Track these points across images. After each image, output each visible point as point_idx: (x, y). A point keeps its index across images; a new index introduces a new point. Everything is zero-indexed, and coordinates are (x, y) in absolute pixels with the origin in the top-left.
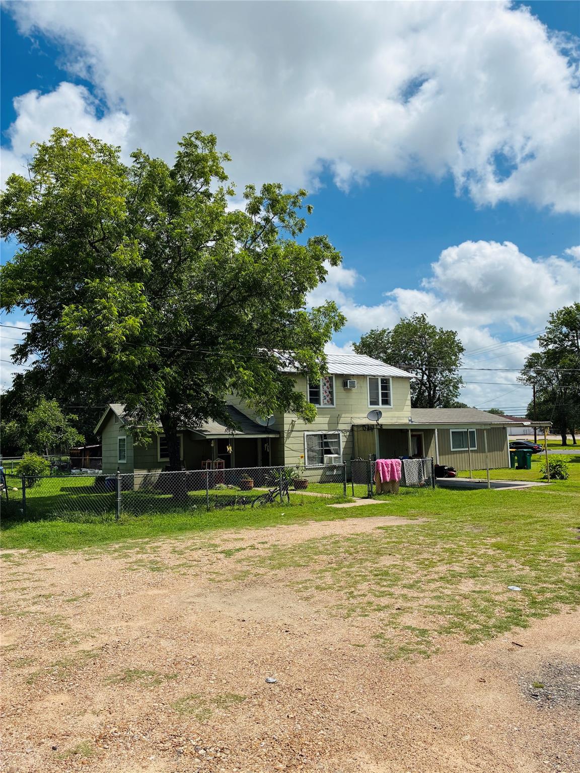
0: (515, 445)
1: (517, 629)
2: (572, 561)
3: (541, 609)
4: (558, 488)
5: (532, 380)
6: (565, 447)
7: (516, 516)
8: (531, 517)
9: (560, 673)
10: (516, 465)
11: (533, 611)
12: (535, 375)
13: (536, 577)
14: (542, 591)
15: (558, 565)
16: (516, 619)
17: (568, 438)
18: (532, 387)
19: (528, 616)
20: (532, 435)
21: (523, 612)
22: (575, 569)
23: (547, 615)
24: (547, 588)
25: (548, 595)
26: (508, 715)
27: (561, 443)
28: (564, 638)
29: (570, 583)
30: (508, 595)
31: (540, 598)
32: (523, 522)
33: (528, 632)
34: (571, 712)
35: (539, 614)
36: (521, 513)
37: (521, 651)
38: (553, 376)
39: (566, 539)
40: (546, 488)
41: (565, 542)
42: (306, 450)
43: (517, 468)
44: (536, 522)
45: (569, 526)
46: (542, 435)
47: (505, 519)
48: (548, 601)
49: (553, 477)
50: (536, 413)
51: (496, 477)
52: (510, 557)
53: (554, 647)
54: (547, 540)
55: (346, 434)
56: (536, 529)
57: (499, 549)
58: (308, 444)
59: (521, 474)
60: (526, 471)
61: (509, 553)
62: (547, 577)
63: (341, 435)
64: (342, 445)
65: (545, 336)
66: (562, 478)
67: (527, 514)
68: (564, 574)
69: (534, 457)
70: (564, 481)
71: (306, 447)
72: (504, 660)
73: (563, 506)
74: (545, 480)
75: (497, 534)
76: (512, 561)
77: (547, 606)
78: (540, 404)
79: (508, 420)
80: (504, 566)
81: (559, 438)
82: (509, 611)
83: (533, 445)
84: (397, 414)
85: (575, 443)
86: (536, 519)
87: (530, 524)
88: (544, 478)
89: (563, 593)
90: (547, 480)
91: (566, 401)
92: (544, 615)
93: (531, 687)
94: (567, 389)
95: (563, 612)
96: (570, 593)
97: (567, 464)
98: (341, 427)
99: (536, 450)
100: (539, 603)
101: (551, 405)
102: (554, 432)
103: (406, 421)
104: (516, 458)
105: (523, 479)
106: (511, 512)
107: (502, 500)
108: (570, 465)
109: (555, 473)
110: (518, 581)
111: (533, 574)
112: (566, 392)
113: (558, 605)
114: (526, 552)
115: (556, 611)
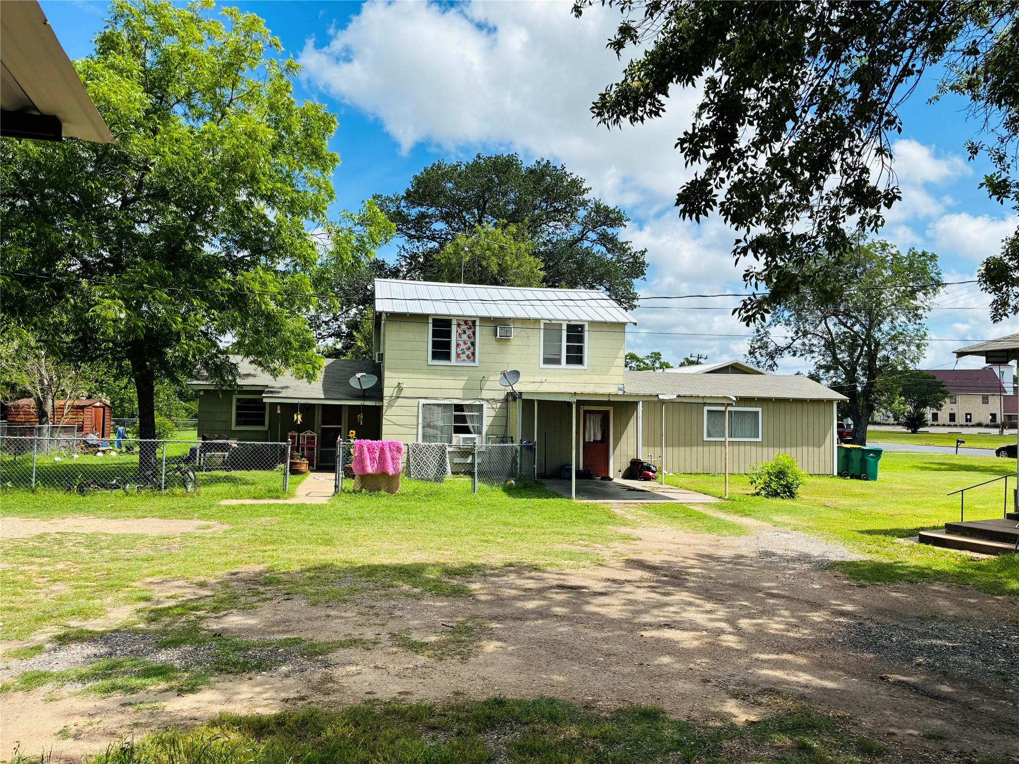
42: (420, 427)
55: (494, 406)
58: (424, 417)
63: (486, 405)
64: (487, 421)
71: (420, 421)
84: (596, 378)
98: (485, 394)
103: (613, 390)
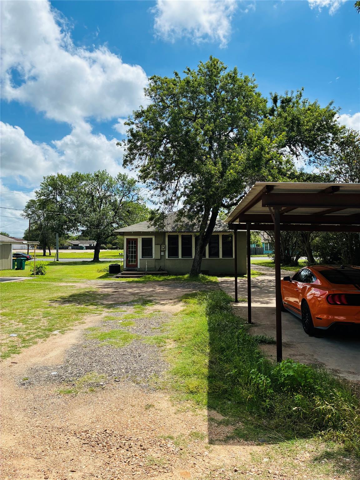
0: (16, 255)
1: (14, 355)
2: (46, 317)
3: (28, 343)
4: (40, 280)
5: (30, 216)
6: (45, 257)
7: (15, 297)
8: (24, 297)
9: (37, 371)
10: (16, 267)
11: (23, 345)
12: (31, 213)
13: (26, 328)
14: (29, 334)
15: (38, 320)
16: (14, 350)
17: (46, 252)
18: (29, 220)
19: (20, 348)
20: (26, 249)
21: (18, 346)
22: (46, 321)
23: (31, 346)
24: (31, 332)
25: (32, 336)
26: (9, 396)
27: (43, 254)
28: (39, 355)
29: (44, 328)
30: (10, 339)
31: (27, 338)
32: (19, 300)
33: (21, 355)
34: (42, 387)
35: (26, 346)
36: (18, 295)
37: (16, 365)
38: (41, 215)
39: (43, 307)
40: (33, 280)
41: (42, 308)
43: (16, 269)
44: (27, 299)
45: (45, 300)
46: (32, 249)
47: (8, 299)
48: (32, 339)
49: (37, 274)
50: (29, 236)
51: (3, 275)
52: (11, 319)
53: (33, 360)
54: (33, 308)
56: (27, 303)
57: (4, 316)
59: (19, 272)
60: (22, 271)
61: (10, 317)
62: (32, 327)
65: (40, 191)
66: (42, 274)
67: (21, 295)
68: (41, 324)
69: (27, 262)
70: (43, 276)
72: (7, 372)
73: (42, 290)
74: (33, 276)
75: (3, 308)
76: (13, 321)
77: (31, 341)
78: (32, 231)
79: (13, 240)
80: (7, 324)
81: (42, 251)
82: (10, 347)
83: (26, 256)
85: (50, 254)
86: (27, 297)
87: (23, 300)
88: (32, 275)
89: (40, 334)
90: (34, 276)
91: (47, 230)
92: (29, 346)
93: (21, 381)
94: (48, 223)
95: (40, 343)
96: (43, 333)
97: (46, 266)
99: (28, 259)
100: (27, 340)
101: (39, 232)
102: (40, 248)
104: (16, 263)
105: (19, 276)
106: (12, 295)
107: (6, 288)
108: (47, 267)
109: (39, 271)
110: (16, 331)
111: (24, 326)
112: (48, 225)
113: (37, 340)
114: (20, 316)
115: (36, 343)
